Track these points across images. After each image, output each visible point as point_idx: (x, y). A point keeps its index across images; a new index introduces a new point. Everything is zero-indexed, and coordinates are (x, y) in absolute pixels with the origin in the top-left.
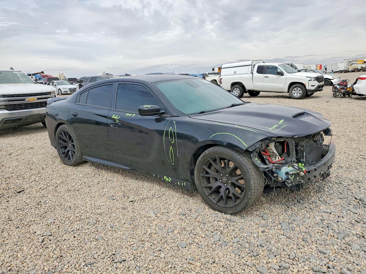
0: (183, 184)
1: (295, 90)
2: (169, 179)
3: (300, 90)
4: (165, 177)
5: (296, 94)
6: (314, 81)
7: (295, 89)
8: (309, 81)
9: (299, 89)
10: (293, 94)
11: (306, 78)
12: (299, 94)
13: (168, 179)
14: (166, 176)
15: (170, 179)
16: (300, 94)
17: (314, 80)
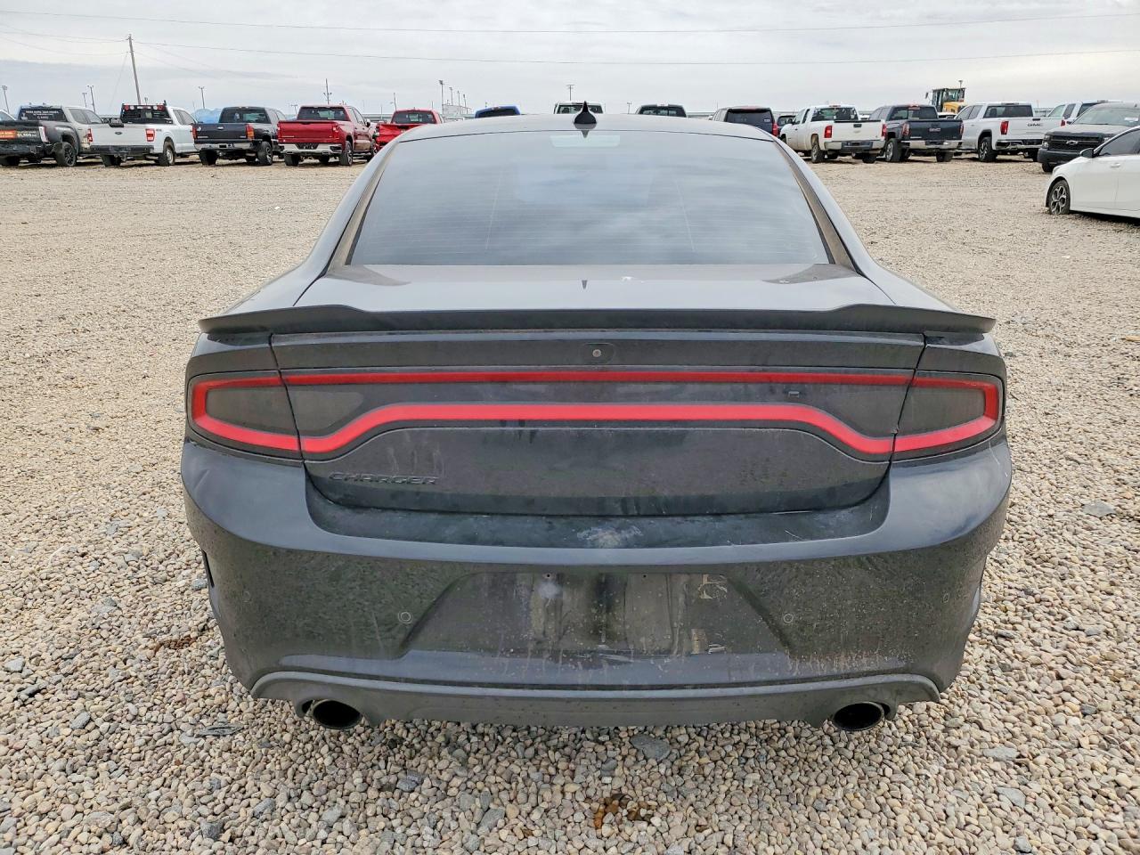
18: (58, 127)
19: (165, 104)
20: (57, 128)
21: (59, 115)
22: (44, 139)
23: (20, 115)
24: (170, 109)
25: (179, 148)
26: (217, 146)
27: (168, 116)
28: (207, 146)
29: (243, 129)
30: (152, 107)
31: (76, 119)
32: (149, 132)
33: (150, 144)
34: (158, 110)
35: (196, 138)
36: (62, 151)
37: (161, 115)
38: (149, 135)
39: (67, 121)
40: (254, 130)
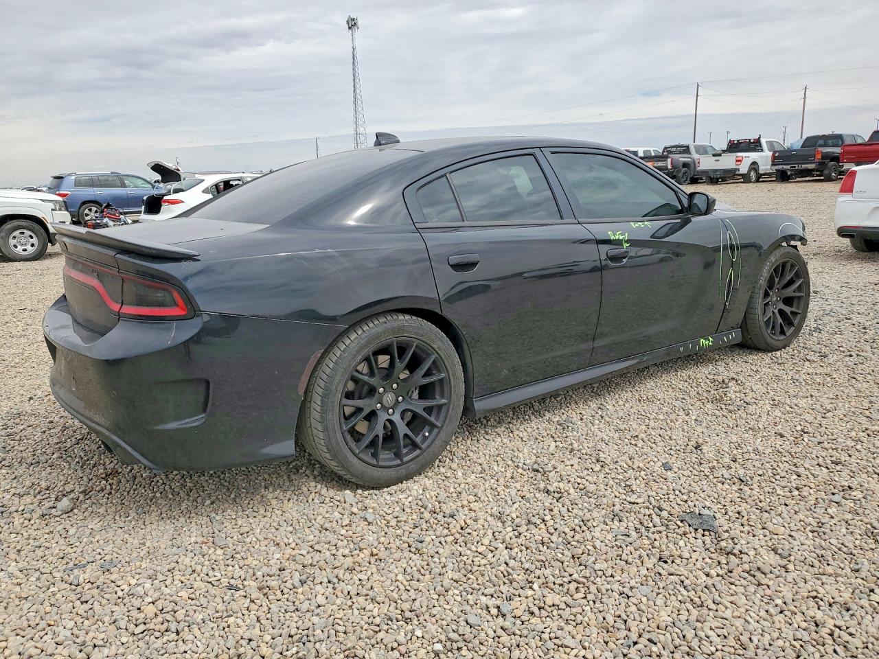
0: (732, 336)
1: (14, 237)
2: (709, 340)
3: (31, 237)
4: (702, 340)
5: (20, 248)
6: (60, 212)
7: (16, 233)
8: (53, 210)
9: (28, 233)
10: (13, 248)
11: (41, 202)
12: (29, 247)
13: (707, 342)
14: (702, 337)
15: (711, 339)
16: (32, 245)
17: (60, 210)
18: (683, 159)
19: (759, 138)
20: (680, 159)
21: (686, 150)
22: (669, 167)
23: (664, 151)
24: (763, 141)
25: (762, 169)
26: (788, 167)
27: (761, 146)
28: (780, 167)
29: (813, 153)
30: (750, 140)
31: (697, 152)
32: (738, 159)
33: (737, 167)
34: (754, 142)
35: (773, 161)
36: (681, 175)
37: (755, 145)
38: (737, 161)
39: (690, 154)
40: (822, 153)
